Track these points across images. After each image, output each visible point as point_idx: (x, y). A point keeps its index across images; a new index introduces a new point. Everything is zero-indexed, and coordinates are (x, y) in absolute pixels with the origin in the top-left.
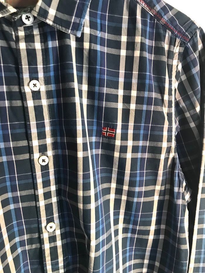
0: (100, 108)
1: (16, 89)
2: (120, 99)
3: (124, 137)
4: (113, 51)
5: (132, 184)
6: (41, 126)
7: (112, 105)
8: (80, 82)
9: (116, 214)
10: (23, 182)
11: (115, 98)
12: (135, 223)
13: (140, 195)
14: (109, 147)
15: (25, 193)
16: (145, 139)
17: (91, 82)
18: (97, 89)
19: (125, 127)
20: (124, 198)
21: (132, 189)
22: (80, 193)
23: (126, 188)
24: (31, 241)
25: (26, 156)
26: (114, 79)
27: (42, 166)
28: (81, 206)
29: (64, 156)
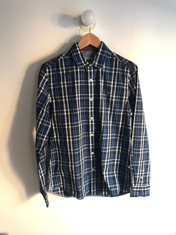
0: (106, 86)
1: (86, 81)
2: (112, 84)
3: (113, 95)
4: (111, 72)
5: (114, 108)
6: (91, 90)
7: (110, 86)
8: (102, 80)
9: (110, 118)
10: (86, 105)
11: (111, 84)
12: (115, 121)
13: (117, 112)
14: (108, 97)
15: (86, 108)
16: (119, 96)
17: (104, 80)
18: (106, 81)
19: (113, 92)
20: (112, 113)
21: (115, 110)
22: (100, 108)
23: (113, 109)
24: (86, 122)
25: (87, 98)
26: (110, 79)
27: (91, 101)
28: (100, 111)
29: (96, 99)
